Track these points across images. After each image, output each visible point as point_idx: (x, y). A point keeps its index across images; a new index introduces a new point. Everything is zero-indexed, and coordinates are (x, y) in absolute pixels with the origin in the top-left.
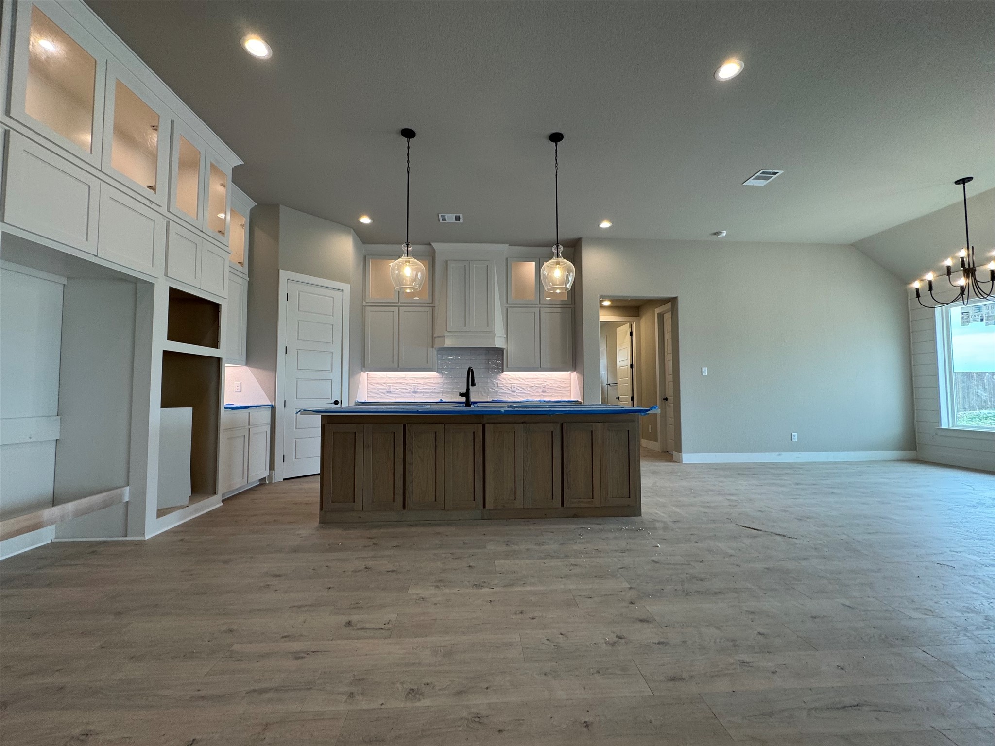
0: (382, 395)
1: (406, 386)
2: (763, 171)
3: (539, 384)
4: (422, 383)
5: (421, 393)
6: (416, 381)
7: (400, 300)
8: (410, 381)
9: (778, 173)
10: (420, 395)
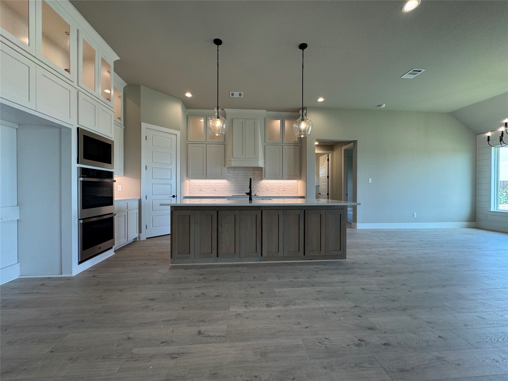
0: (197, 192)
1: (210, 187)
2: (414, 69)
3: (281, 186)
4: (219, 186)
5: (218, 191)
6: (215, 184)
7: (207, 140)
8: (212, 184)
9: (422, 71)
10: (217, 192)
